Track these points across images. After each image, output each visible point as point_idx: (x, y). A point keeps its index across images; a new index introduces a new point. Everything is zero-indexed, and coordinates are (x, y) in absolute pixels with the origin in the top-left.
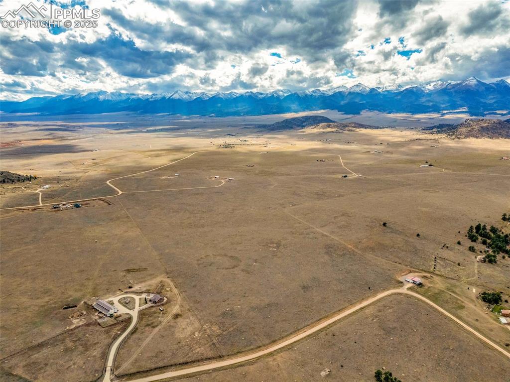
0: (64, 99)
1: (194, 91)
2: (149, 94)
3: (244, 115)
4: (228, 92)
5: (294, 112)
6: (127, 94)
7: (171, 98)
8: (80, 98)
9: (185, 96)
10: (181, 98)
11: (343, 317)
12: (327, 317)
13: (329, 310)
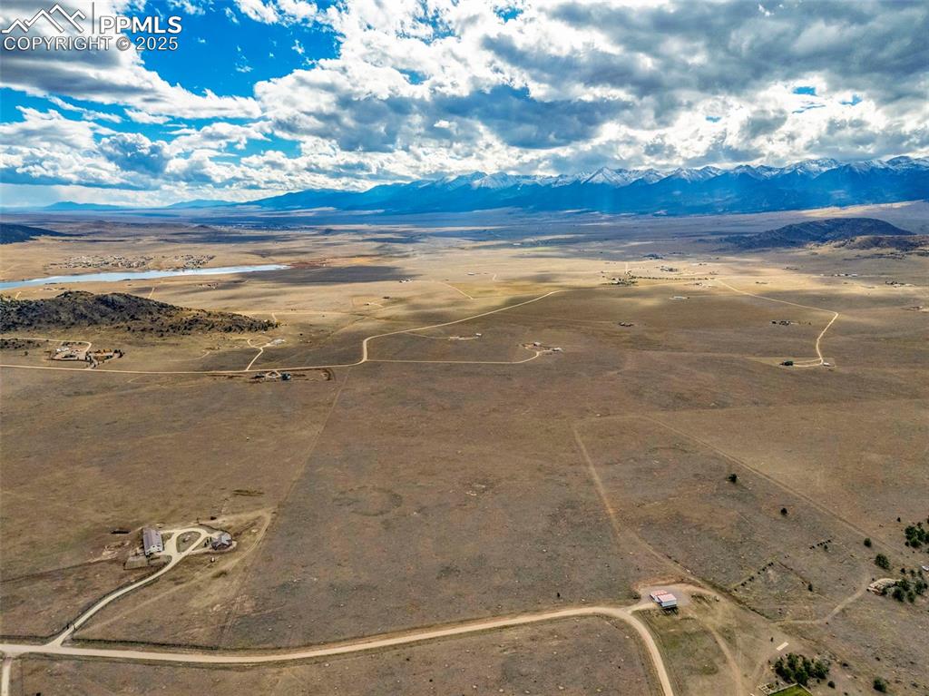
0: (420, 187)
1: (635, 169)
2: (554, 176)
3: (724, 211)
4: (699, 168)
5: (837, 205)
6: (518, 177)
7: (590, 181)
8: (444, 185)
9: (617, 178)
10: (607, 182)
11: (455, 635)
12: (429, 627)
13: (447, 616)
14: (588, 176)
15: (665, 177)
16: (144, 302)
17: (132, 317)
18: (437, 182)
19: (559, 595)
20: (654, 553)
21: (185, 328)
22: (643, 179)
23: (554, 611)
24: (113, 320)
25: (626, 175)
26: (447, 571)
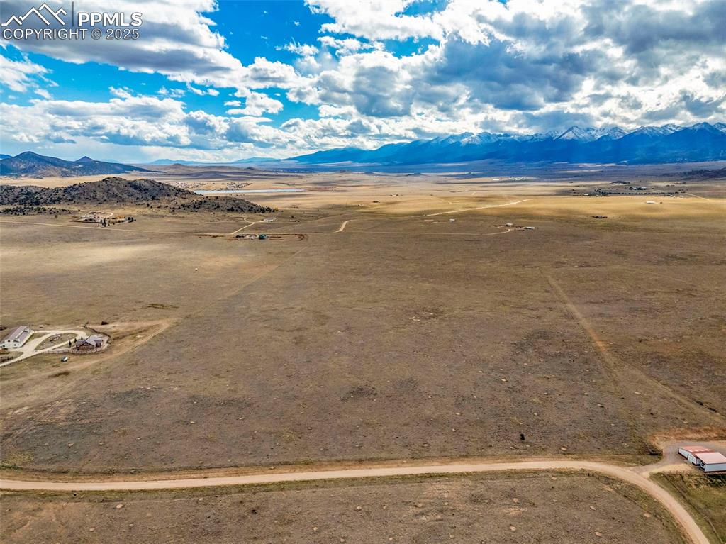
0: (419, 145)
4: (660, 125)
6: (500, 136)
7: (561, 138)
8: (438, 143)
9: (586, 135)
11: (346, 479)
12: (308, 464)
13: (340, 451)
14: (560, 134)
15: (628, 133)
16: (165, 187)
17: (153, 198)
18: (433, 140)
19: (522, 437)
20: (673, 395)
21: (194, 207)
22: (608, 136)
23: (514, 460)
24: (137, 199)
25: (593, 133)
26: (359, 392)
